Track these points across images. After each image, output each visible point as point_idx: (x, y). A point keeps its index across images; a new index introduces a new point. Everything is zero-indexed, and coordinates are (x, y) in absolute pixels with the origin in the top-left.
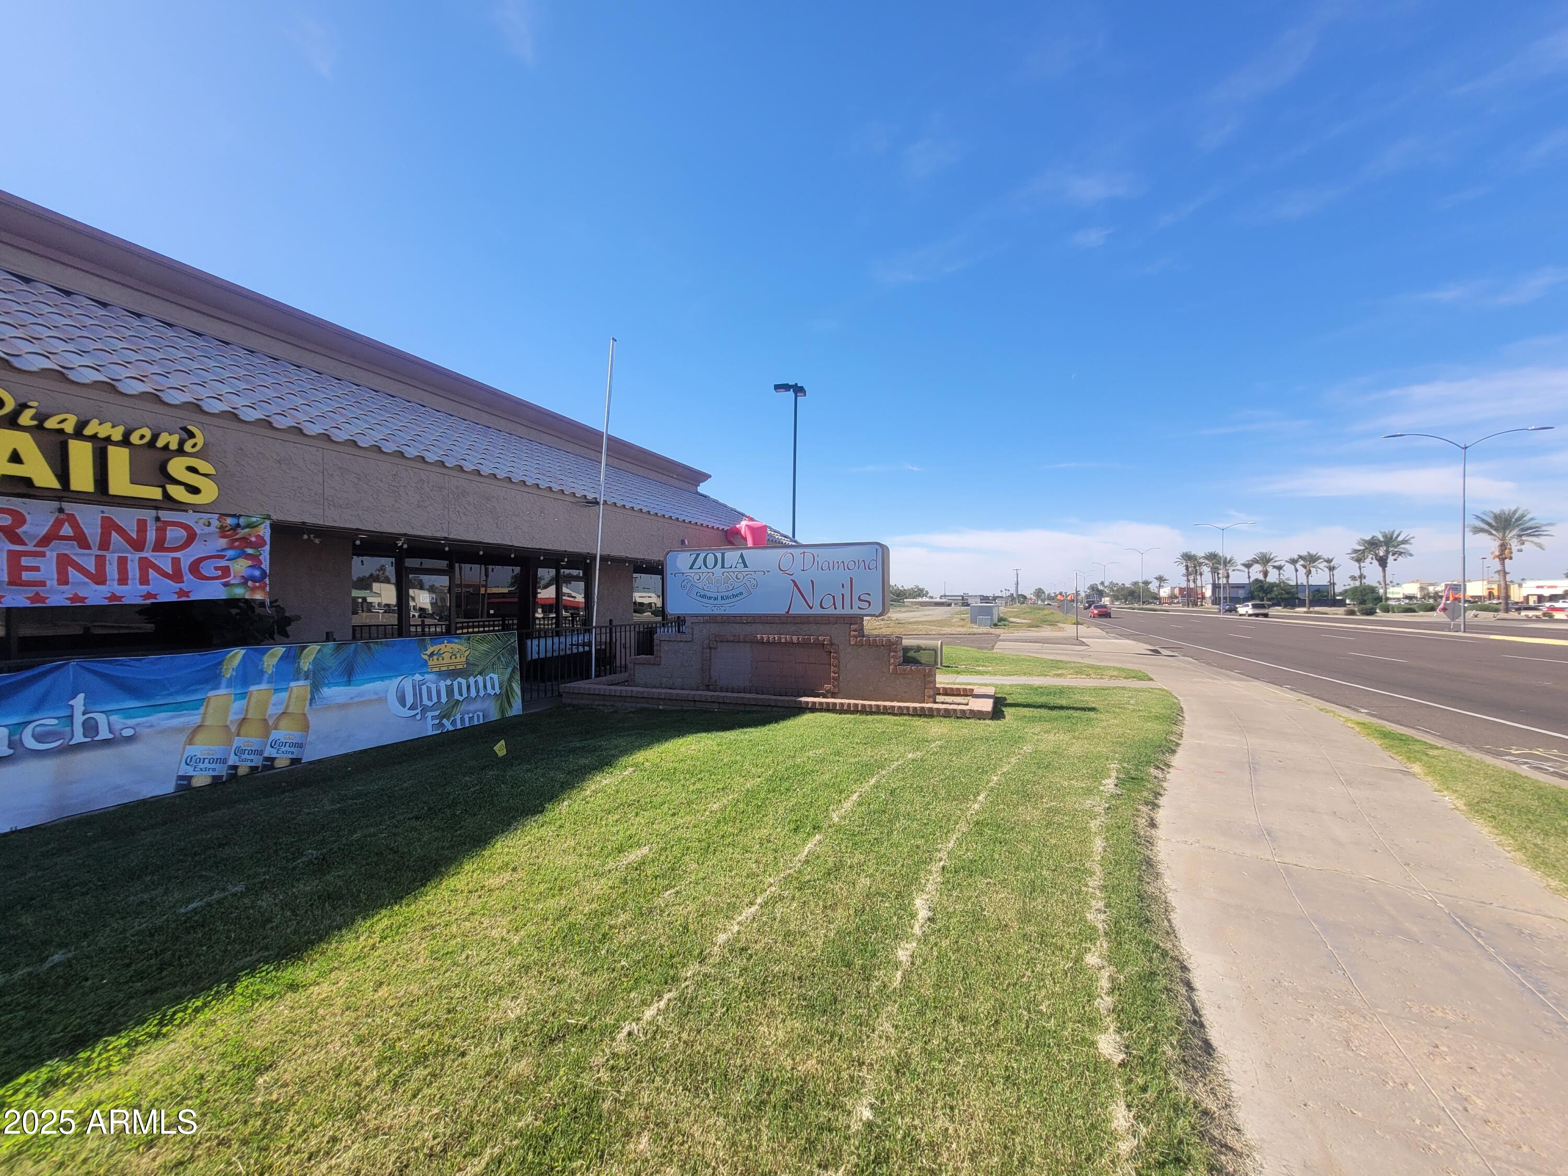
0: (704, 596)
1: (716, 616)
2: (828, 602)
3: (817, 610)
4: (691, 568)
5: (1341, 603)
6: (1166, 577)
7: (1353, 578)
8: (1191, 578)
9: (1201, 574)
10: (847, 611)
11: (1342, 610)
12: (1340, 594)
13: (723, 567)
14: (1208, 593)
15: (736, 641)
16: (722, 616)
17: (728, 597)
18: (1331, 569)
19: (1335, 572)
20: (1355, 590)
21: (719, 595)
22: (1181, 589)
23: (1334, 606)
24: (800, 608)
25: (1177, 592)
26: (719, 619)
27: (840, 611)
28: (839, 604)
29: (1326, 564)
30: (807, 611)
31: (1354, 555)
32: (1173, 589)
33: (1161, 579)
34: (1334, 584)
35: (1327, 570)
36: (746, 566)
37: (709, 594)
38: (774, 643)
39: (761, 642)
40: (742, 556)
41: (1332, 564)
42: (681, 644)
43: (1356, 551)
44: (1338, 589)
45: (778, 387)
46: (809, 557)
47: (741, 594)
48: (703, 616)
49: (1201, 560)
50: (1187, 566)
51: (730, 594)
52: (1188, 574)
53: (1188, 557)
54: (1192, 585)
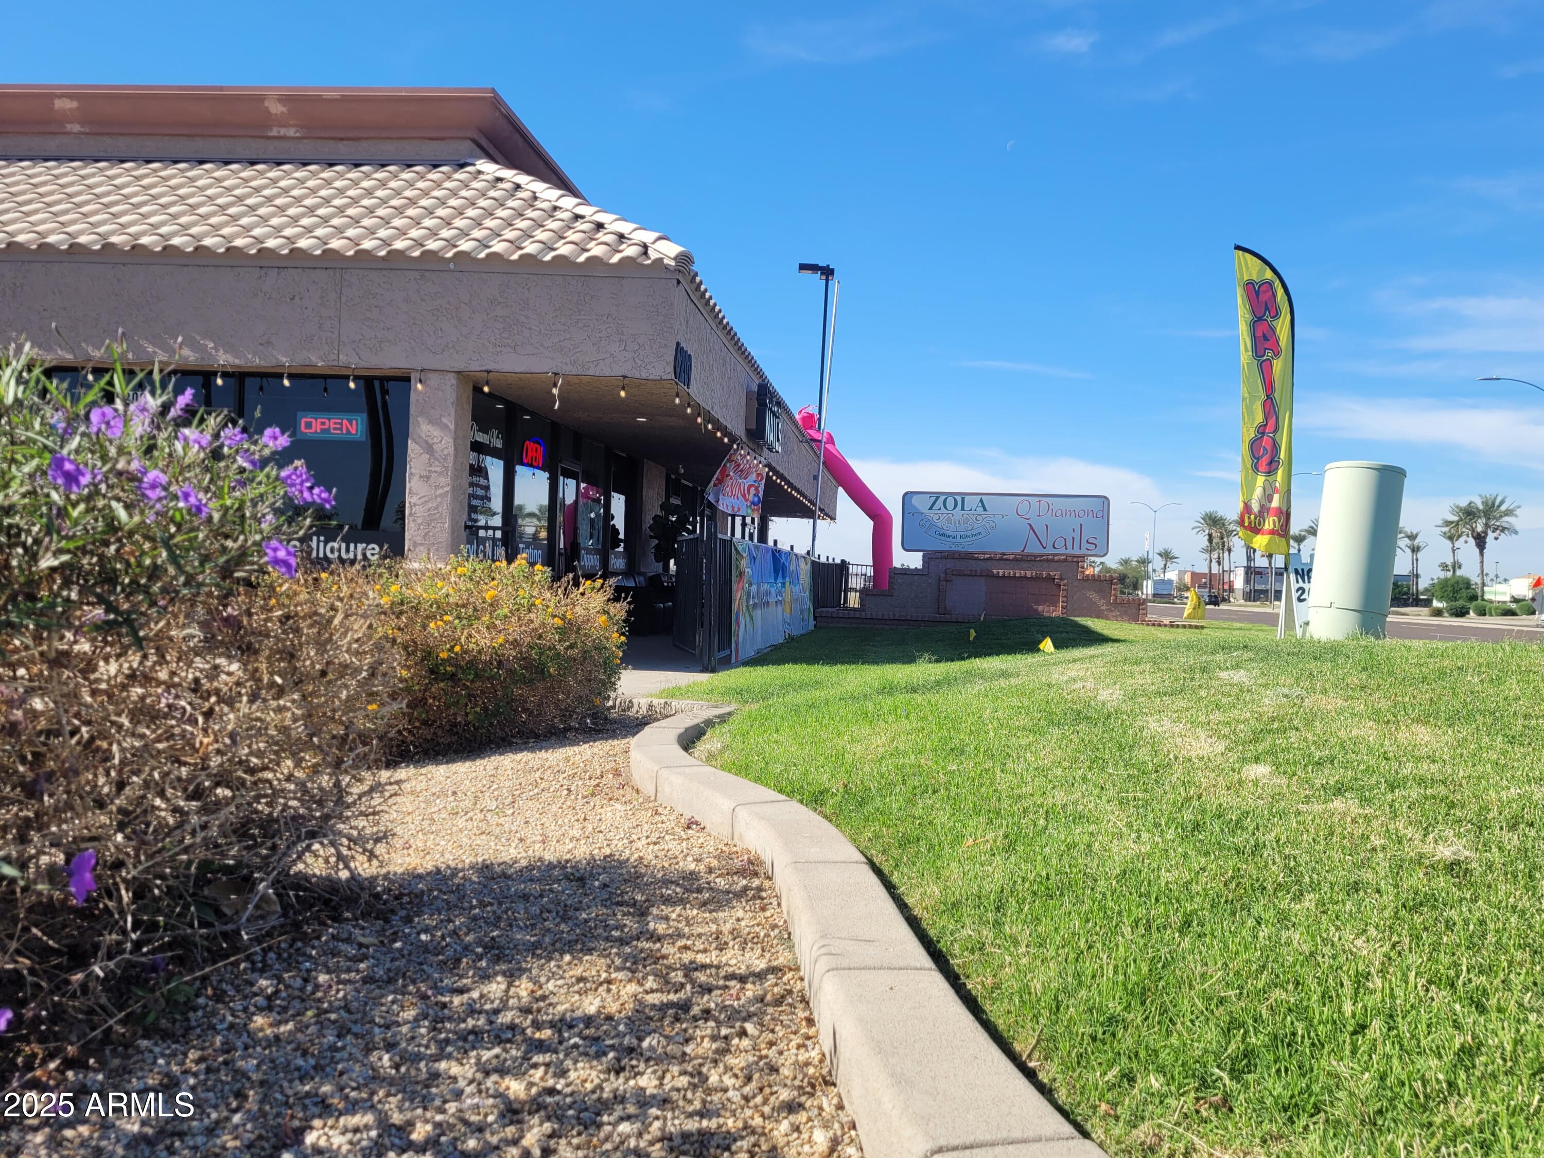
0: (943, 535)
1: (954, 553)
2: (1060, 544)
3: (1050, 550)
4: (931, 509)
5: (1427, 603)
6: (1175, 553)
7: (1444, 567)
8: (1215, 555)
9: (1230, 550)
10: (1076, 551)
11: (1425, 610)
12: (1426, 590)
13: (963, 509)
14: (1239, 582)
15: (973, 575)
16: (960, 553)
17: (967, 537)
18: (1415, 550)
19: (1420, 555)
20: (1444, 583)
21: (958, 534)
22: (1194, 575)
23: (1417, 605)
24: (1034, 548)
25: (1187, 579)
26: (957, 556)
27: (1070, 551)
28: (1069, 545)
29: (1407, 541)
30: (1040, 550)
31: (1446, 529)
32: (1182, 573)
33: (1167, 556)
34: (1417, 576)
35: (1408, 551)
36: (985, 510)
37: (949, 533)
38: (1009, 577)
39: (997, 577)
40: (981, 501)
41: (1416, 542)
42: (916, 578)
43: (1447, 523)
44: (1423, 584)
45: (803, 267)
46: (1044, 505)
47: (980, 533)
48: (941, 552)
49: (1232, 527)
50: (1210, 535)
51: (969, 533)
52: (1210, 550)
53: (1213, 521)
54: (1215, 569)
